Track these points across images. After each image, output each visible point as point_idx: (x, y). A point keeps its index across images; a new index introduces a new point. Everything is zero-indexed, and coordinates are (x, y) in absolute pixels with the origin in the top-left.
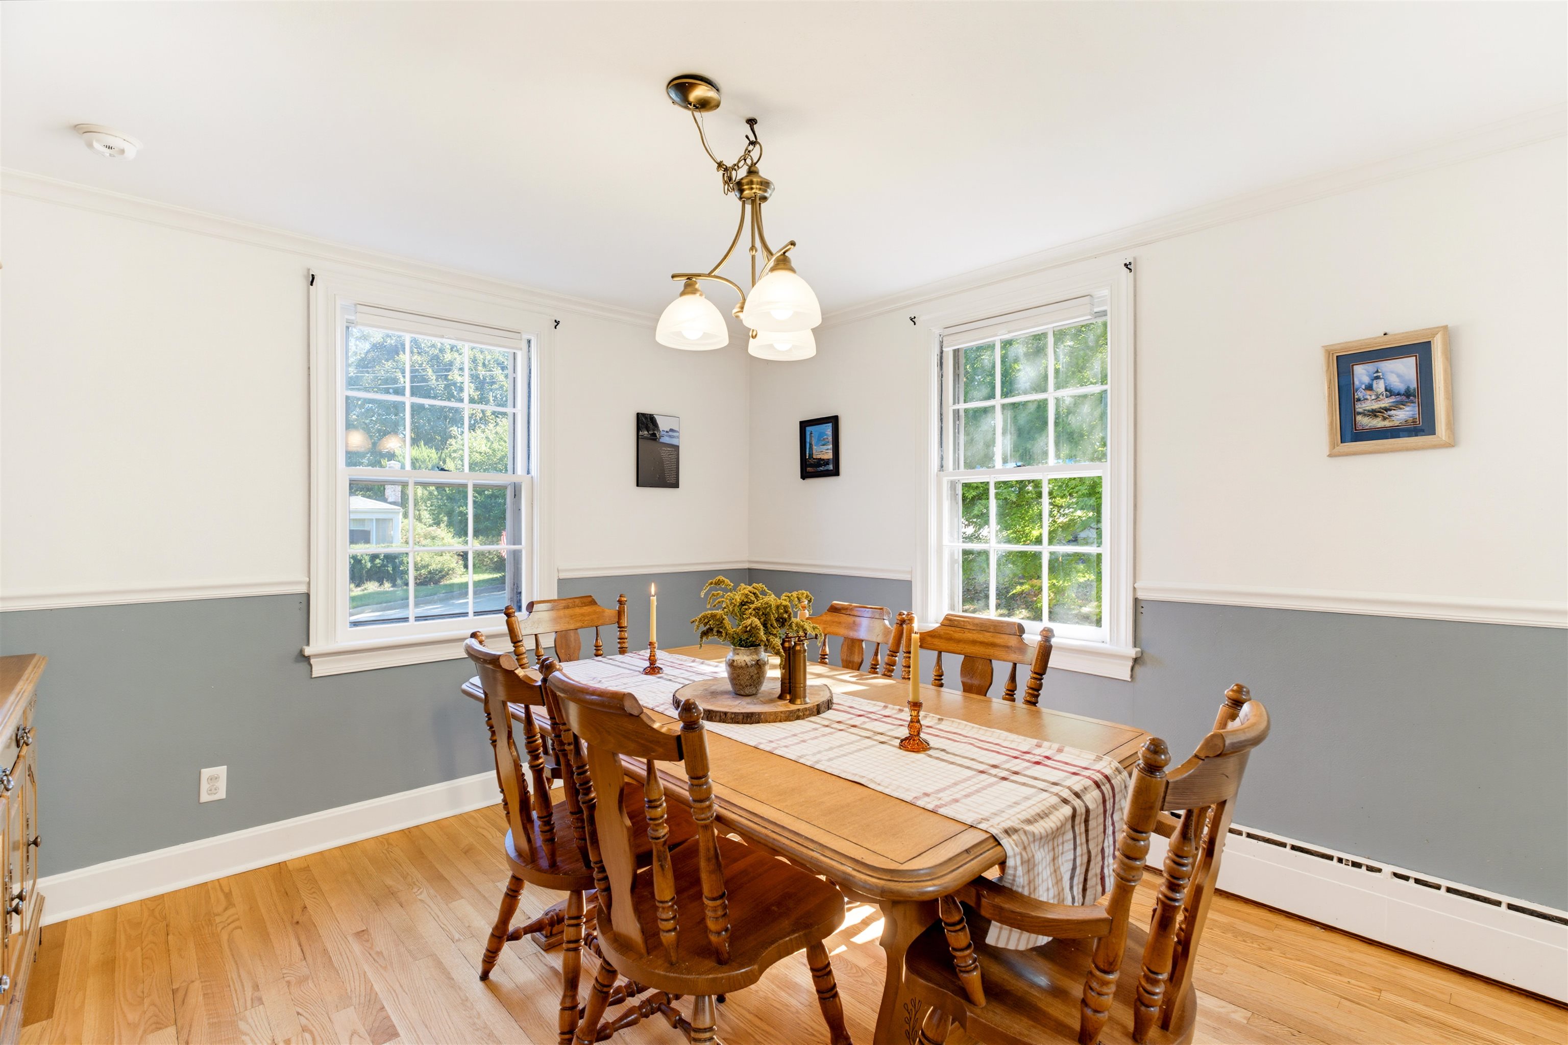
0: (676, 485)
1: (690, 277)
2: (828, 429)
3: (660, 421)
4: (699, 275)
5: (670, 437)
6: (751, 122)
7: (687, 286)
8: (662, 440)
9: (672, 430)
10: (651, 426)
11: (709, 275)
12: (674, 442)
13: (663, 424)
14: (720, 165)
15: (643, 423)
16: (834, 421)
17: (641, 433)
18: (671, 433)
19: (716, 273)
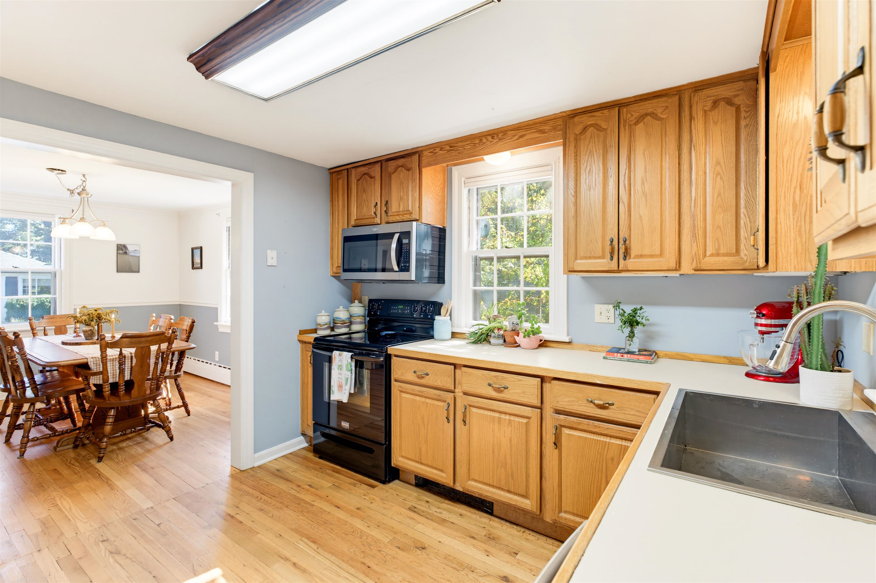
0: (138, 271)
1: (64, 219)
2: (199, 250)
3: (129, 247)
4: (67, 218)
5: (135, 253)
6: (84, 175)
7: (63, 221)
8: (130, 254)
9: (135, 250)
10: (124, 249)
11: (71, 218)
12: (138, 255)
13: (130, 248)
14: (68, 190)
15: (119, 248)
16: (201, 248)
17: (118, 252)
18: (135, 251)
19: (72, 218)
